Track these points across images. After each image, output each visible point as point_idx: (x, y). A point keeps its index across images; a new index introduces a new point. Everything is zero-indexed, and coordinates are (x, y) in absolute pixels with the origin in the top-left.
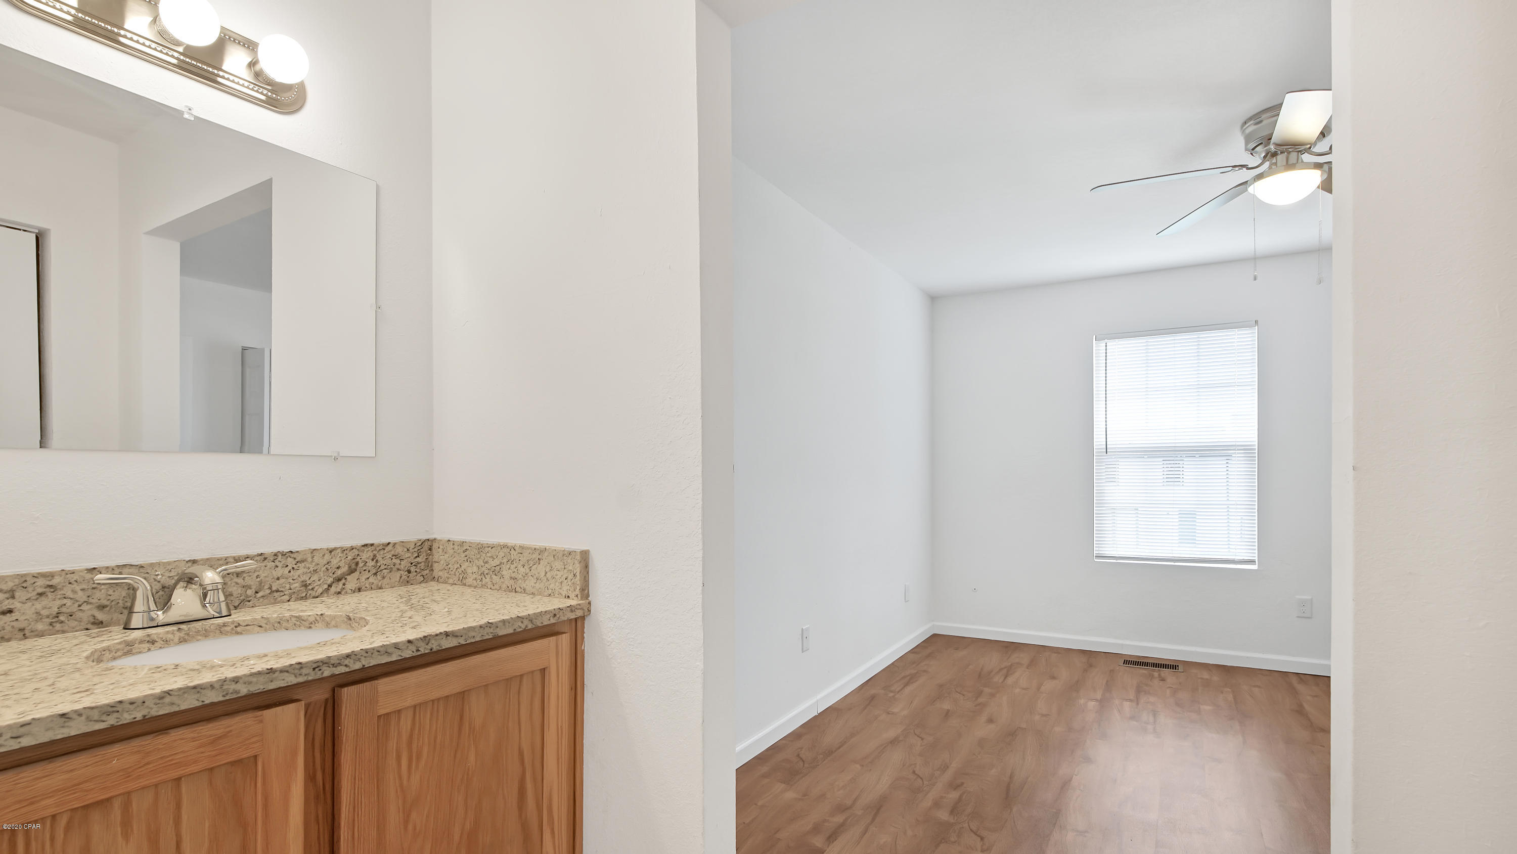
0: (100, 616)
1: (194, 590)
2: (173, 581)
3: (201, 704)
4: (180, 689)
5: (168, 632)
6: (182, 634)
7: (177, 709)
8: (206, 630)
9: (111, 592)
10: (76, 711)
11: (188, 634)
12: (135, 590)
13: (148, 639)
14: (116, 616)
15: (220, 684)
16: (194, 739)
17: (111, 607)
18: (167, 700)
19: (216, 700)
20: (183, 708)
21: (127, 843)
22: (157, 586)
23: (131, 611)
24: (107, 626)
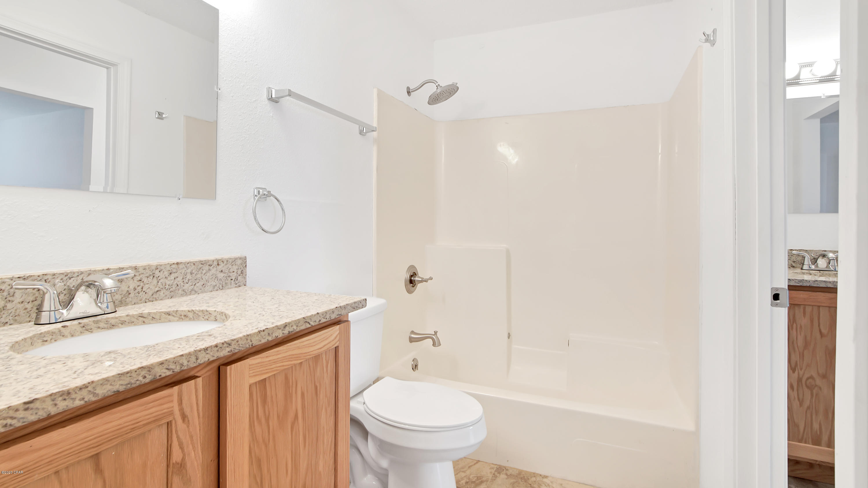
0: (794, 265)
1: (825, 260)
2: (818, 257)
3: (826, 286)
4: (820, 281)
5: (816, 272)
6: (821, 274)
7: (819, 286)
8: (829, 274)
9: (797, 257)
10: (792, 279)
11: (823, 274)
12: (804, 257)
13: (809, 273)
14: (798, 265)
15: (833, 282)
16: (824, 296)
17: (797, 262)
18: (816, 282)
19: (831, 287)
20: (821, 286)
21: (805, 318)
22: (812, 258)
23: (803, 264)
24: (795, 268)
